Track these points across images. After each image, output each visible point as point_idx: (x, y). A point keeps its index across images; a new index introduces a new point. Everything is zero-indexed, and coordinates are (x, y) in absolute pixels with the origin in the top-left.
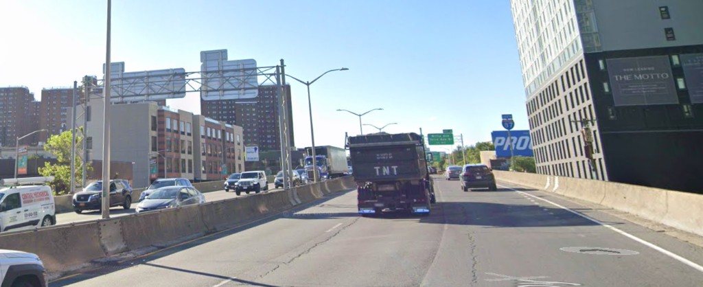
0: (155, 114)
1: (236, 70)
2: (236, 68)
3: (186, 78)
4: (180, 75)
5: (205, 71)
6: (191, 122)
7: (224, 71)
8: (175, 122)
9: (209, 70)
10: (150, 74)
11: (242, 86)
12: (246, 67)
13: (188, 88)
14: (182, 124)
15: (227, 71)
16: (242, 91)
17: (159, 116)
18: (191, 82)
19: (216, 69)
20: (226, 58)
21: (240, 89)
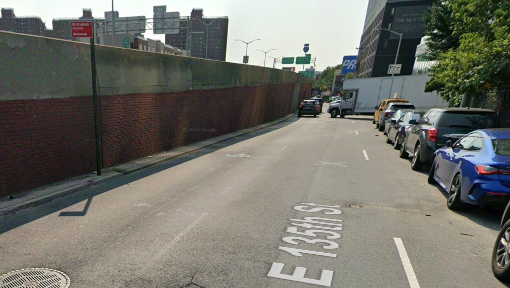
0: (133, 42)
1: (169, 18)
2: (170, 16)
3: (146, 22)
4: (142, 19)
5: (155, 18)
6: (155, 47)
7: (164, 18)
8: (145, 47)
9: (157, 17)
10: (129, 19)
11: (172, 27)
12: (175, 16)
13: (147, 27)
14: (149, 48)
15: (166, 18)
16: (172, 30)
17: (135, 43)
18: (148, 24)
19: (161, 17)
20: (166, 11)
21: (171, 29)
